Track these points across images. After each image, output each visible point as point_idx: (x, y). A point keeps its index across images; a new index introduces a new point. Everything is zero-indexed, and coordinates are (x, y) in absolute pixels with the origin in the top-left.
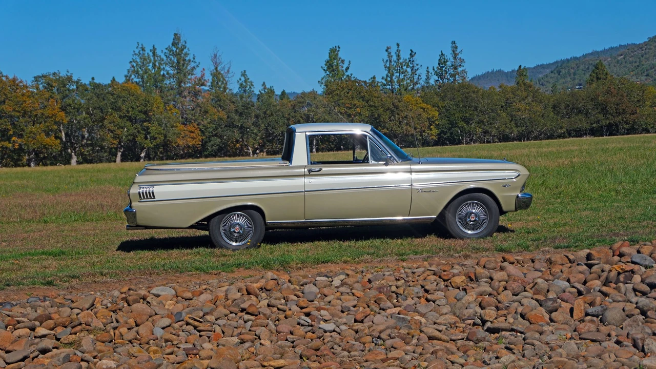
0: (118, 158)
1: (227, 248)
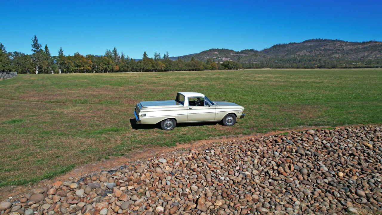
0: (103, 72)
1: (166, 130)
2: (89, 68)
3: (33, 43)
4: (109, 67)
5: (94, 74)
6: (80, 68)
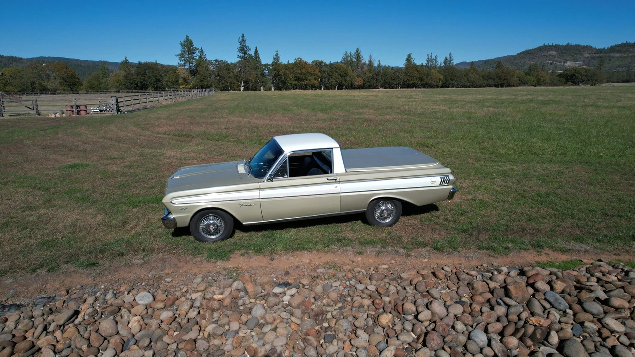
2: (316, 82)
3: (240, 46)
4: (346, 79)
5: (323, 91)
6: (302, 83)
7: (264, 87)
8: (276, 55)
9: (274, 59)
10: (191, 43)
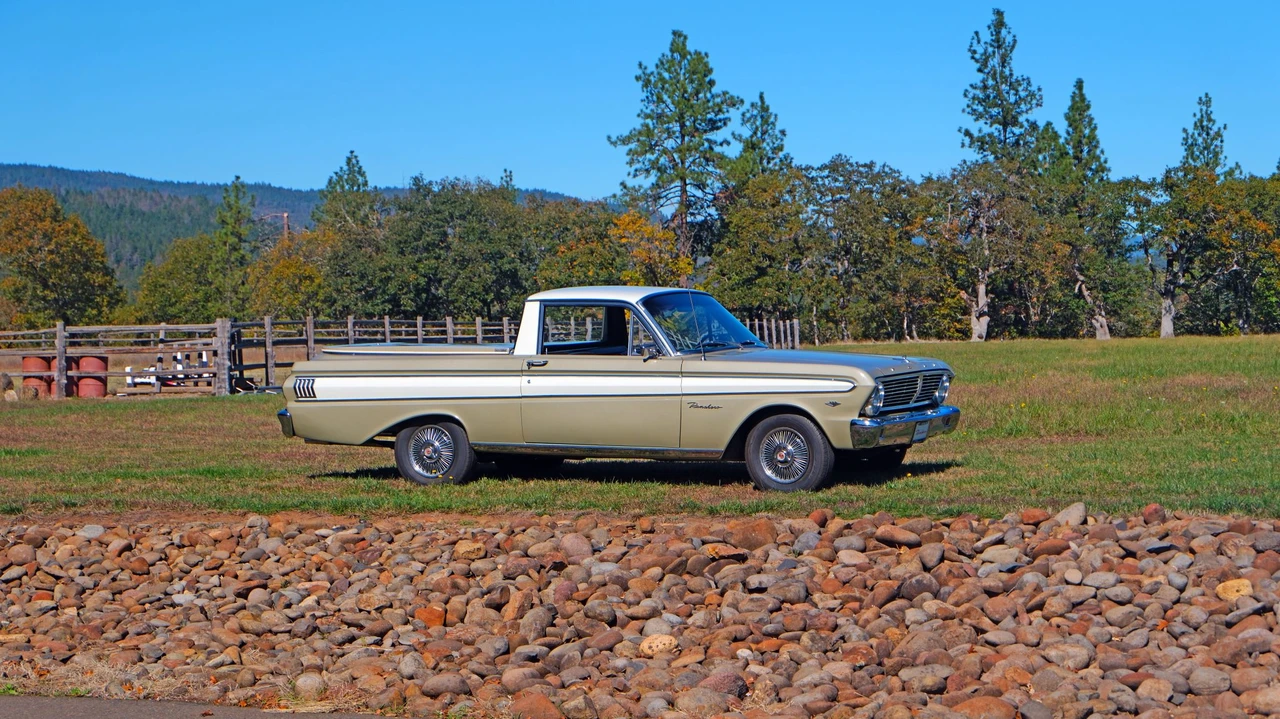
3: (977, 78)
7: (1112, 313)
8: (1200, 126)
9: (1190, 147)
10: (700, 70)
